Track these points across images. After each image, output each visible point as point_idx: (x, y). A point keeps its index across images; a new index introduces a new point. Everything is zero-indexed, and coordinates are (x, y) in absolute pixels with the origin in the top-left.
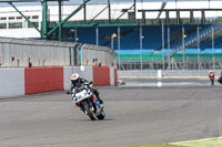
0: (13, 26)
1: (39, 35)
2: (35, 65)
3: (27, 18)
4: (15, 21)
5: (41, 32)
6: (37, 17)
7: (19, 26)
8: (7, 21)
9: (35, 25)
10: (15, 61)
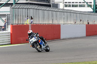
0: (81, 6)
1: (92, 11)
2: (90, 23)
3: (87, 3)
4: (82, 4)
5: (93, 9)
6: (91, 3)
7: (84, 6)
8: (78, 4)
9: (90, 6)
10: (82, 21)
